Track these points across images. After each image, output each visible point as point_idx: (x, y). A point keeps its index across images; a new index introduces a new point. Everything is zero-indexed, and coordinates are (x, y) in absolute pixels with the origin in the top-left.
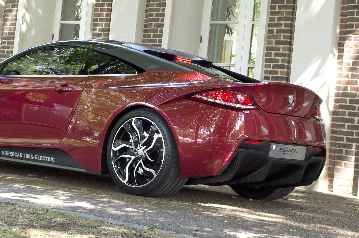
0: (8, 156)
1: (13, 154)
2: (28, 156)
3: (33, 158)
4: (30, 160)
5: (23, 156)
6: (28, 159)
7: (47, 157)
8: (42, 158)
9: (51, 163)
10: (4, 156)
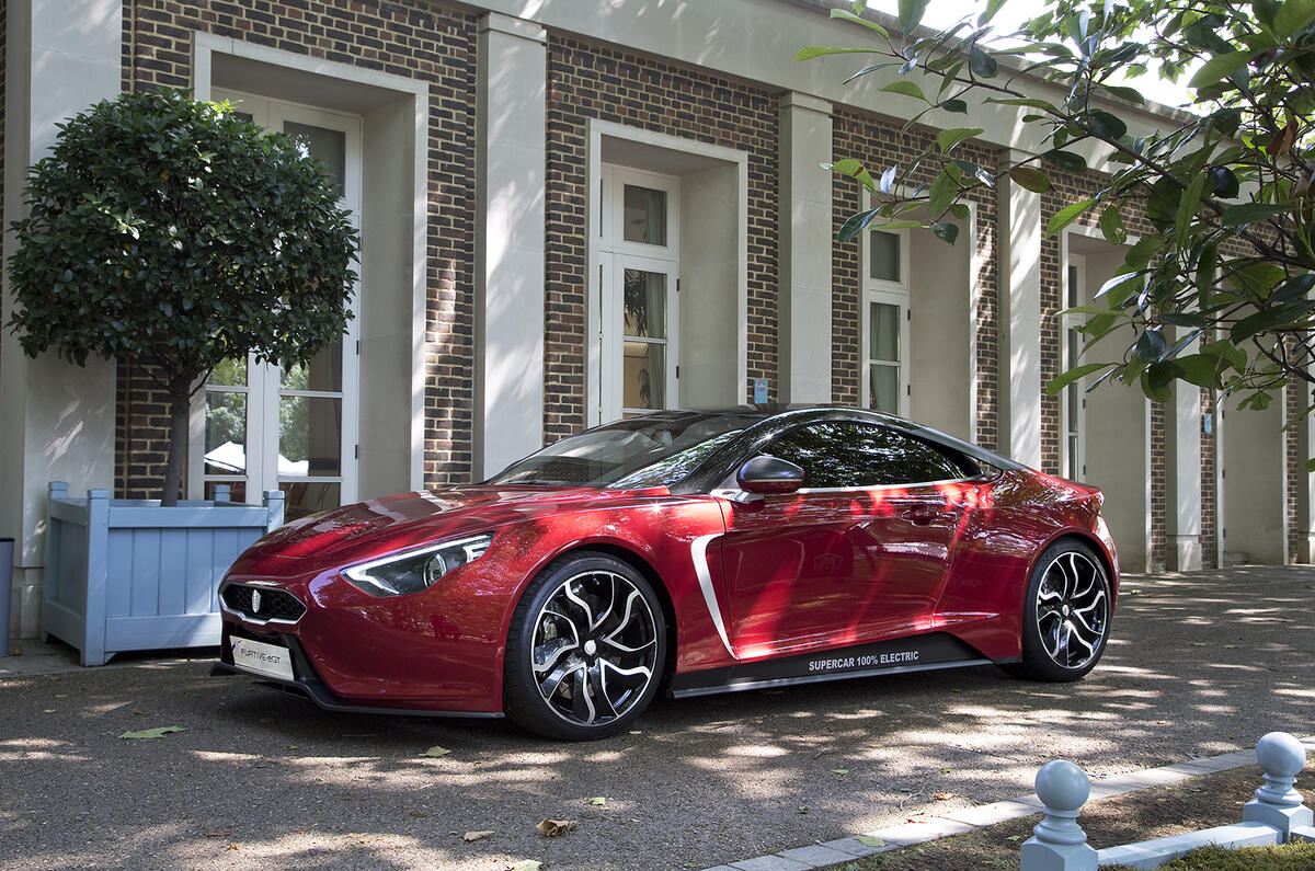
0: (824, 672)
1: (835, 663)
2: (865, 660)
3: (876, 662)
4: (871, 667)
5: (856, 663)
6: (866, 668)
7: (903, 654)
8: (894, 657)
9: (913, 663)
10: (815, 673)
